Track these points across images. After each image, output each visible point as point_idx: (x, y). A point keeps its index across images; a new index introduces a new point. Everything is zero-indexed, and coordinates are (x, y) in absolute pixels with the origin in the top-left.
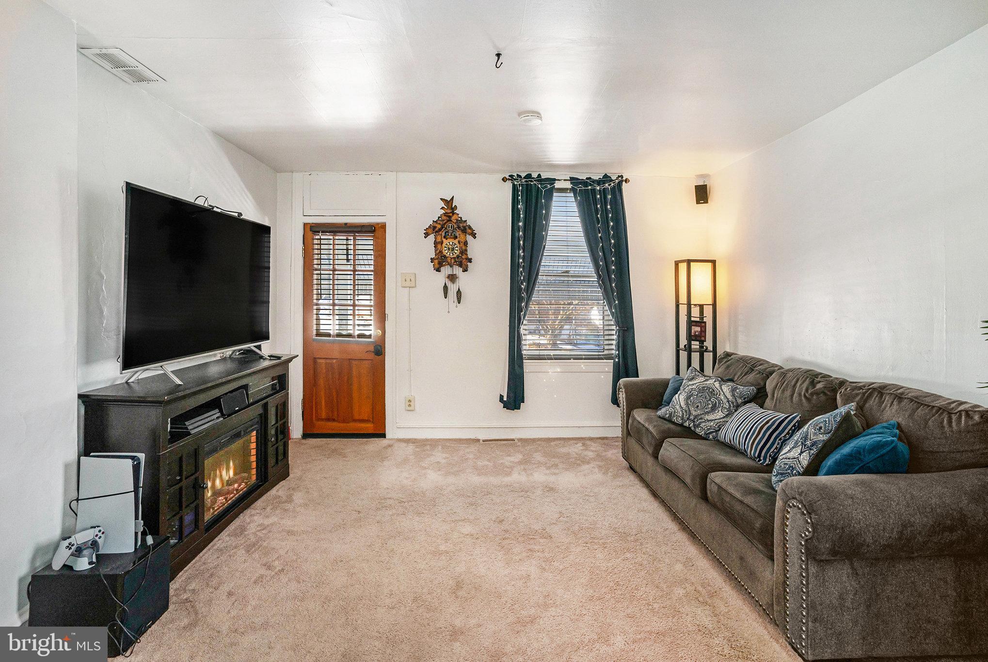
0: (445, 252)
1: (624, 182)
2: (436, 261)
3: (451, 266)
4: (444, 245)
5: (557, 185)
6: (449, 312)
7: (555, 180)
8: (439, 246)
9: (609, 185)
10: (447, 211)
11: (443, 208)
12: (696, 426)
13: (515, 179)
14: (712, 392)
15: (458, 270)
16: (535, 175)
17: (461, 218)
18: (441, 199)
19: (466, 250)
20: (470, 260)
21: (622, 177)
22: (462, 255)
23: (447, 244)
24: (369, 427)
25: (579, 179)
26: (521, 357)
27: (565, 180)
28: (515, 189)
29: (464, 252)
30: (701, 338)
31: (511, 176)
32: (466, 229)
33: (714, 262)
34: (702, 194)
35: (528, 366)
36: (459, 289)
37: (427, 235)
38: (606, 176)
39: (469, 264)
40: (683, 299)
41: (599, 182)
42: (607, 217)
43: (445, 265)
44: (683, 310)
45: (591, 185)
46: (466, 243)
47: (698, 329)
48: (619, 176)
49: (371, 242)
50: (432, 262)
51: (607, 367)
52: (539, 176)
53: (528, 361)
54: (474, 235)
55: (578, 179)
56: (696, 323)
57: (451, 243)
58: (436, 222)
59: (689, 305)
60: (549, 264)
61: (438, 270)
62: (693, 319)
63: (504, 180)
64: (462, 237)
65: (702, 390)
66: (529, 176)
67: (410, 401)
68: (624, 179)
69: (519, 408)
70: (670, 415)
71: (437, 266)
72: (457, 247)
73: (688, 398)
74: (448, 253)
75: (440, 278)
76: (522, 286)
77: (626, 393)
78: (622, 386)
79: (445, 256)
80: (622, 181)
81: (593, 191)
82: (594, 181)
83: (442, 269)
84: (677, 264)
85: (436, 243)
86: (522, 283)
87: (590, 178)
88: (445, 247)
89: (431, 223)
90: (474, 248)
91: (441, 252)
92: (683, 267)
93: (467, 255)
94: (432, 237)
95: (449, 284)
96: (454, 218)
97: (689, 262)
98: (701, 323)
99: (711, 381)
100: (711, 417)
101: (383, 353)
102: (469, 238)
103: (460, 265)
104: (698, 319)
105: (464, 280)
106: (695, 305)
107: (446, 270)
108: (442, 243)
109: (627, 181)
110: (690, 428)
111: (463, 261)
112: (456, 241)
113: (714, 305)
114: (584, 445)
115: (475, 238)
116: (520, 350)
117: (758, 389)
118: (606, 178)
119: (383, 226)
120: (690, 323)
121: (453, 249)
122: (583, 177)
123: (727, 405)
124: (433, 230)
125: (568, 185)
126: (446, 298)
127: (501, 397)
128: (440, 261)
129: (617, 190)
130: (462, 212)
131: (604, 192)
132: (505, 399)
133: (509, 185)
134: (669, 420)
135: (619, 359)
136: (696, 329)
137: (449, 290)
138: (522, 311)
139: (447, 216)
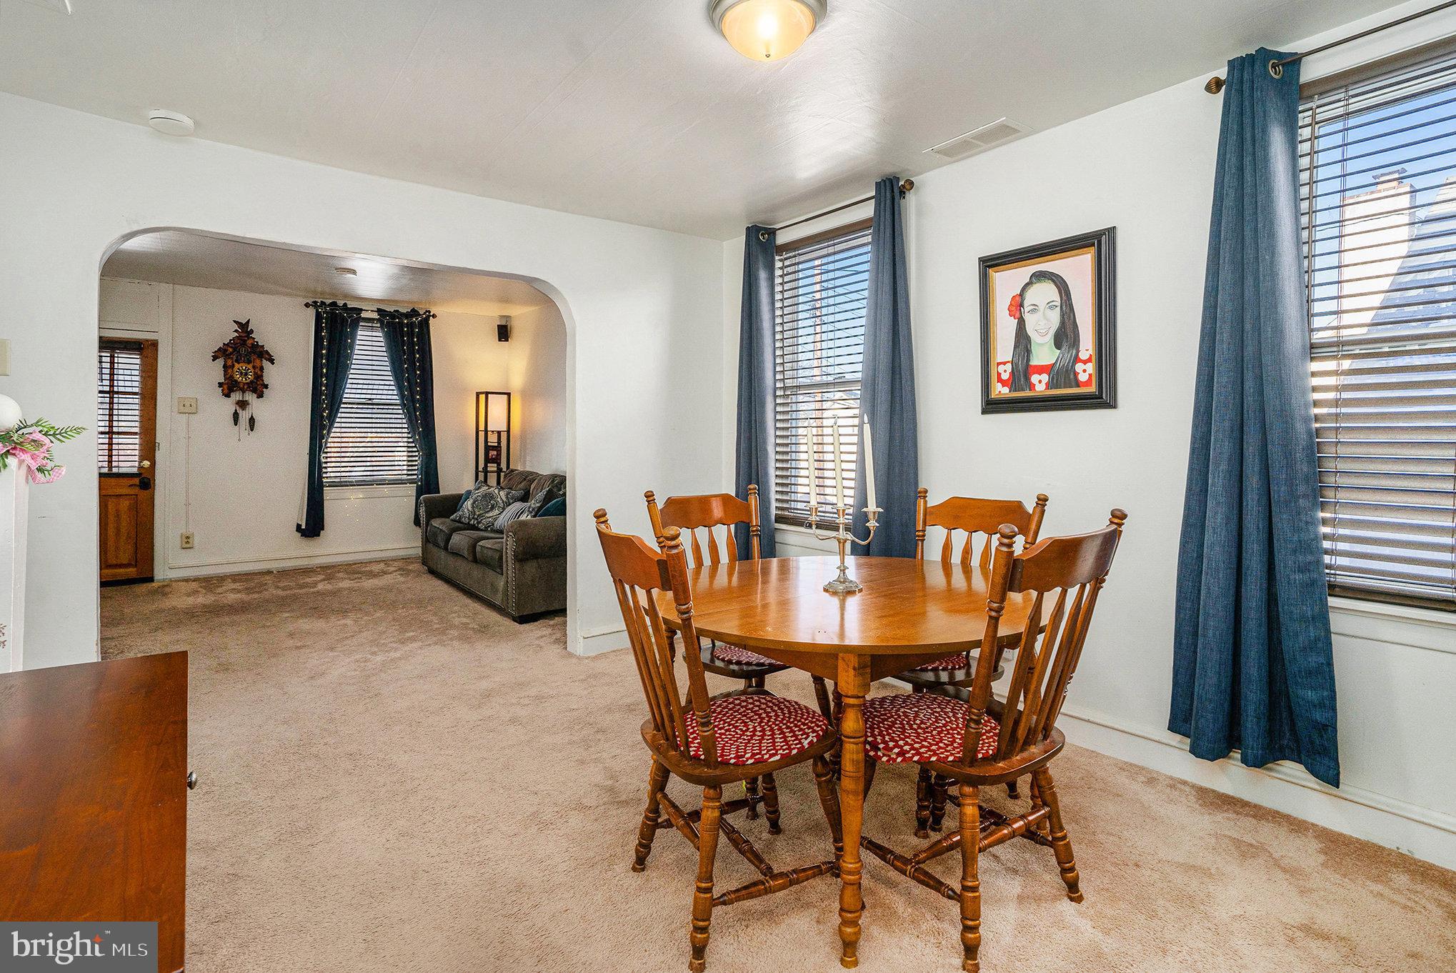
0: (237, 377)
1: (431, 318)
2: (225, 387)
3: (244, 392)
4: (235, 369)
5: (363, 315)
6: (239, 440)
7: (361, 310)
8: (230, 371)
9: (416, 319)
10: (241, 334)
11: (236, 331)
12: (478, 523)
13: (319, 306)
14: (491, 497)
15: (250, 397)
16: (341, 303)
17: (257, 342)
18: (235, 321)
19: (262, 376)
20: (266, 386)
21: (430, 312)
22: (257, 380)
23: (239, 369)
24: (131, 572)
25: (387, 311)
26: (321, 486)
27: (372, 311)
28: (318, 318)
29: (259, 377)
30: (497, 460)
31: (315, 302)
32: (262, 354)
33: (509, 394)
34: (504, 333)
35: (328, 493)
36: (252, 416)
37: (215, 358)
38: (413, 310)
39: (264, 390)
40: (482, 427)
41: (407, 315)
42: (414, 349)
43: (236, 391)
44: (482, 434)
45: (398, 318)
46: (262, 369)
47: (495, 453)
48: (427, 311)
49: (138, 361)
50: (220, 387)
51: (411, 490)
52: (345, 304)
53: (328, 488)
54: (272, 362)
55: (385, 311)
56: (494, 448)
57: (244, 368)
58: (227, 345)
59: (486, 431)
60: (352, 391)
61: (228, 396)
62: (489, 444)
63: (307, 305)
64: (258, 363)
65: (485, 496)
66: (334, 304)
67: (188, 538)
68: (431, 314)
69: (319, 536)
70: (460, 518)
71: (226, 391)
72: (251, 372)
73: (474, 503)
74: (240, 378)
75: (229, 405)
76: (325, 414)
77: (426, 506)
78: (422, 502)
79: (236, 381)
80: (429, 316)
81: (401, 324)
82: (402, 314)
83: (233, 395)
84: (478, 394)
85: (225, 366)
86: (324, 411)
87: (398, 311)
88: (237, 372)
89: (221, 345)
90: (272, 374)
91: (232, 376)
92: (482, 397)
93: (263, 380)
94: (220, 362)
95: (239, 411)
96: (249, 342)
97: (487, 394)
98: (498, 448)
99: (492, 489)
100: (490, 514)
101: (152, 486)
102: (266, 364)
103: (254, 391)
104: (496, 444)
105: (258, 407)
106: (493, 432)
107: (237, 396)
108: (233, 366)
109: (434, 316)
110: (475, 525)
111: (258, 387)
112: (250, 366)
113: (508, 431)
114: (385, 564)
115: (273, 363)
116: (320, 477)
117: (525, 493)
118: (414, 313)
119: (154, 344)
120: (488, 448)
121: (246, 374)
122: (391, 309)
123: (502, 505)
124: (220, 353)
125: (375, 316)
126: (236, 425)
127: (299, 526)
128: (229, 387)
129: (425, 324)
130: (259, 337)
131: (411, 325)
132: (303, 527)
133: (311, 312)
134: (459, 522)
135: (421, 482)
136: (493, 453)
137: (240, 418)
138: (323, 439)
139: (242, 340)
